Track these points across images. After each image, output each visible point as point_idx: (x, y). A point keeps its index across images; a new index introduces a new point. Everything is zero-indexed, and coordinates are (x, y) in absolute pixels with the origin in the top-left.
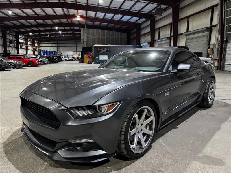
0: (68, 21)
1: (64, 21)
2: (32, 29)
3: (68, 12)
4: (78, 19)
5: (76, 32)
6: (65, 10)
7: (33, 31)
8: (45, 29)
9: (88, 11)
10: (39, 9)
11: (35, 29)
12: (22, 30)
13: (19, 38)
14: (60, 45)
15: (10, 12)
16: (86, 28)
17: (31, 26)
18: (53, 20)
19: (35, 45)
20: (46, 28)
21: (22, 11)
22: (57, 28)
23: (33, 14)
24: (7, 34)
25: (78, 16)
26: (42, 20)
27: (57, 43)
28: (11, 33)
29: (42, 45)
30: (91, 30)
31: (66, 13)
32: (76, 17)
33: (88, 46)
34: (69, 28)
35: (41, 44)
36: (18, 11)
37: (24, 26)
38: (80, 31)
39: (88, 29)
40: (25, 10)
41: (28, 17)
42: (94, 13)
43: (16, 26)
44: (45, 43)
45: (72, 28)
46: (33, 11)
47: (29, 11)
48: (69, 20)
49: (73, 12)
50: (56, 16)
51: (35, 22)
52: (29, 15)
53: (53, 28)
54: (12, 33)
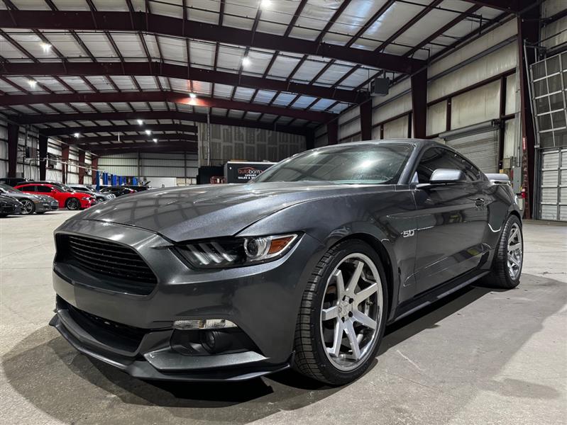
0: (167, 106)
1: (158, 105)
2: (80, 124)
3: (170, 84)
4: (193, 101)
5: (185, 133)
6: (162, 79)
7: (83, 130)
8: (112, 123)
9: (216, 85)
10: (102, 77)
11: (89, 123)
12: (56, 125)
13: (49, 144)
14: (147, 162)
15: (32, 84)
16: (211, 122)
17: (80, 115)
18: (133, 104)
19: (86, 161)
20: (114, 122)
21: (61, 81)
22: (140, 122)
23: (87, 89)
24: (20, 135)
25: (193, 96)
26: (105, 104)
27: (140, 158)
28: (28, 133)
29: (101, 161)
30: (222, 127)
31: (165, 87)
32: (186, 96)
33: (215, 165)
34: (168, 122)
35: (99, 159)
36: (51, 82)
37: (62, 117)
38: (195, 129)
39: (214, 125)
40: (68, 80)
42: (231, 88)
43: (42, 117)
44: (112, 156)
45: (177, 122)
46: (88, 82)
47: (76, 82)
48: (170, 104)
49: (181, 84)
50: (141, 95)
51: (89, 107)
52: (76, 92)
53: (132, 122)
54: (31, 133)
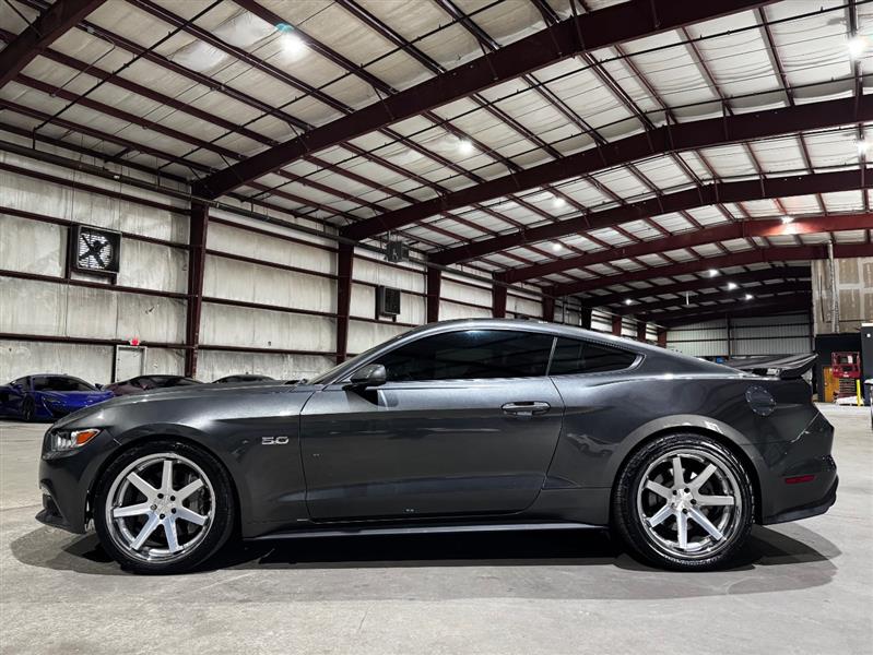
0: (752, 242)
1: (738, 244)
2: (630, 287)
3: (743, 210)
4: (788, 230)
6: (731, 207)
7: (635, 294)
8: (674, 280)
10: (640, 221)
11: (641, 285)
12: (601, 292)
13: (593, 318)
14: (741, 333)
15: (556, 248)
16: (834, 257)
17: (626, 276)
19: (648, 336)
20: (677, 278)
21: (591, 238)
22: (713, 273)
23: (625, 240)
24: (557, 309)
25: (786, 220)
26: (655, 255)
27: (730, 327)
28: (566, 306)
29: (671, 336)
30: (861, 261)
31: (738, 215)
32: (774, 222)
34: (765, 266)
35: (669, 333)
36: (578, 241)
37: (603, 280)
39: (844, 261)
40: (598, 234)
41: (611, 253)
43: (580, 284)
44: (686, 328)
46: (623, 232)
47: (609, 235)
48: (757, 239)
49: (763, 207)
50: (703, 234)
51: (634, 264)
52: (612, 247)
53: (703, 274)
54: (569, 306)
